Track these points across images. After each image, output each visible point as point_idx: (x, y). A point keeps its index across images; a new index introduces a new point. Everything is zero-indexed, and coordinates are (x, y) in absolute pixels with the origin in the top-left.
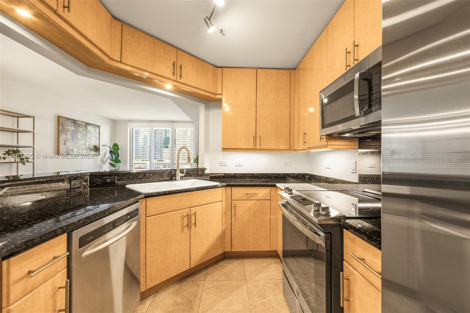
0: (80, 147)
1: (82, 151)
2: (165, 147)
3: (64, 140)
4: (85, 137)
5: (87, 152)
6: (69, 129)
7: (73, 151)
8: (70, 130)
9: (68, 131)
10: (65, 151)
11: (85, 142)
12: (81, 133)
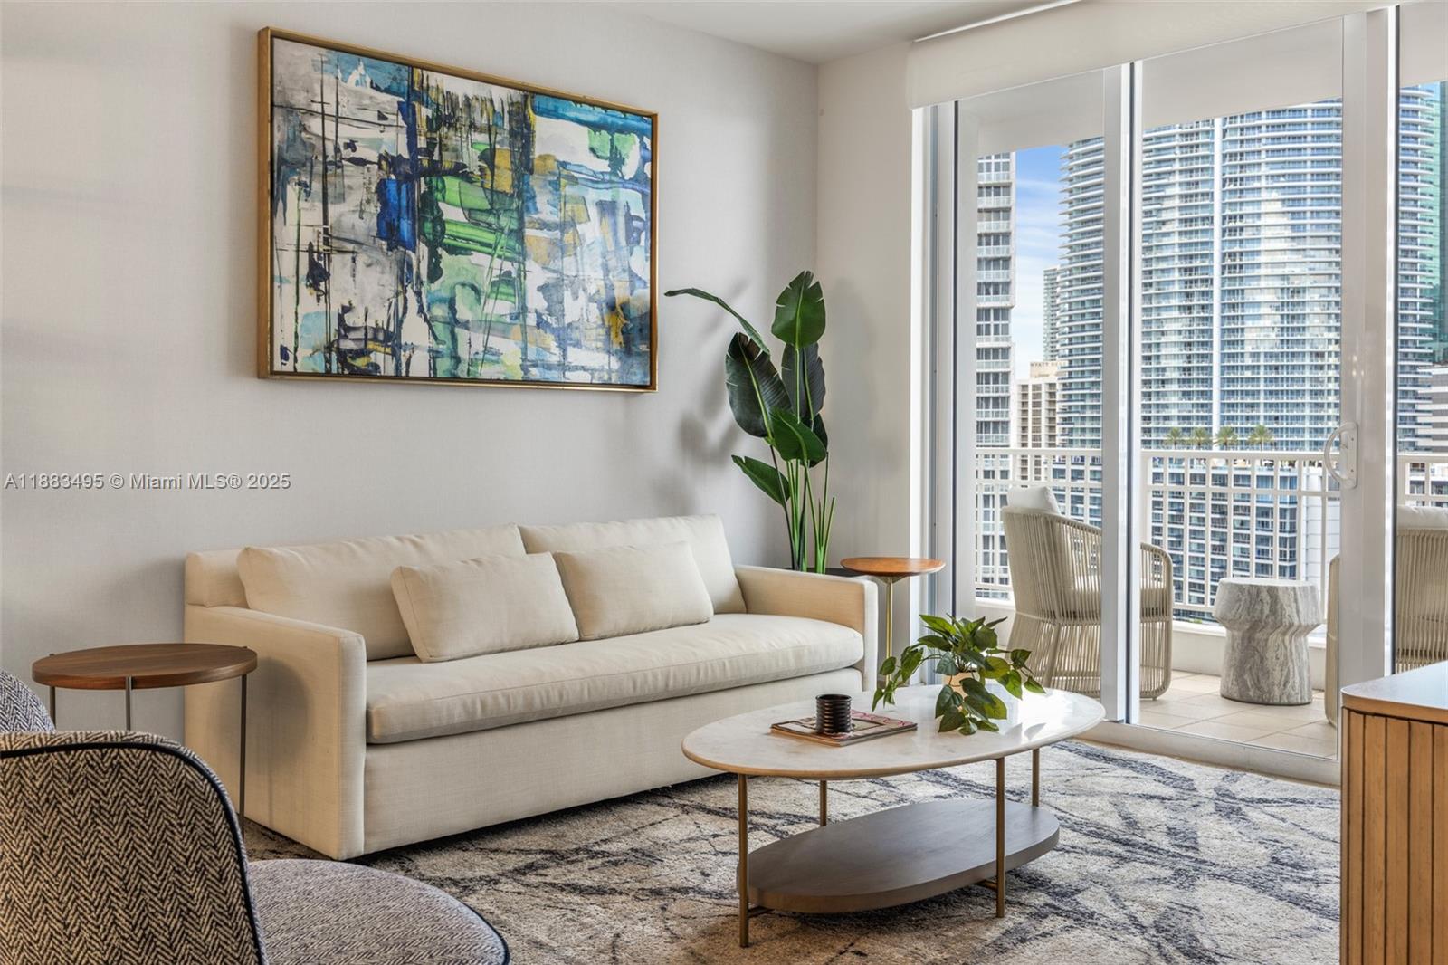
0: (463, 313)
1: (478, 346)
2: (1439, 355)
3: (304, 246)
4: (506, 222)
5: (531, 355)
6: (351, 145)
7: (391, 339)
8: (361, 152)
9: (349, 168)
10: (321, 340)
11: (507, 266)
12: (467, 177)
